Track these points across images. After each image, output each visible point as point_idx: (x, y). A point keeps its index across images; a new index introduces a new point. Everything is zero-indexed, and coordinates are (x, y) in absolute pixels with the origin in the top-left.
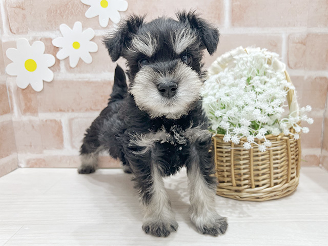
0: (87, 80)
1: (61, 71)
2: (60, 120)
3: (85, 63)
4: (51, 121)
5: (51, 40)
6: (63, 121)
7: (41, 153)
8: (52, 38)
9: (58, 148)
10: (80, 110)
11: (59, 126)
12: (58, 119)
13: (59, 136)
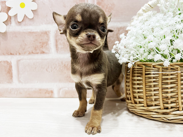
0: (29, 31)
1: (11, 25)
2: (11, 61)
3: (28, 18)
4: (4, 62)
5: (5, 2)
6: (12, 62)
9: (8, 83)
10: (25, 53)
11: (10, 66)
12: (9, 61)
13: (9, 73)
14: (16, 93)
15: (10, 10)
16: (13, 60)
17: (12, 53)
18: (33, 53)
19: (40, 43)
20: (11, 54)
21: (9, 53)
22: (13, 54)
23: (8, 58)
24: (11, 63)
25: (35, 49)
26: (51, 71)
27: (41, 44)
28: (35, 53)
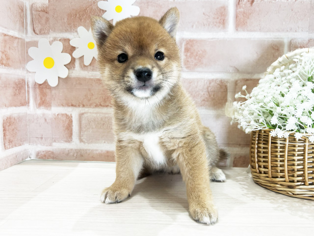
1: (75, 69)
2: (71, 115)
4: (63, 115)
5: (69, 40)
6: (73, 116)
7: (51, 145)
8: (70, 38)
9: (66, 142)
10: (90, 105)
11: (69, 121)
12: (69, 114)
13: (68, 130)
14: (75, 155)
15: (75, 50)
16: (74, 113)
17: (74, 104)
18: (101, 105)
20: (72, 105)
21: (70, 104)
22: (75, 106)
23: (68, 111)
24: (71, 117)
28: (104, 106)
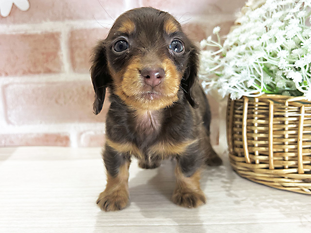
0: (23, 32)
3: (20, 10)
10: (16, 72)
18: (30, 71)
19: (43, 54)
25: (35, 65)
26: (65, 103)
27: (45, 56)
28: (34, 73)
